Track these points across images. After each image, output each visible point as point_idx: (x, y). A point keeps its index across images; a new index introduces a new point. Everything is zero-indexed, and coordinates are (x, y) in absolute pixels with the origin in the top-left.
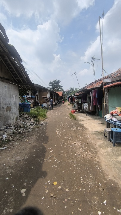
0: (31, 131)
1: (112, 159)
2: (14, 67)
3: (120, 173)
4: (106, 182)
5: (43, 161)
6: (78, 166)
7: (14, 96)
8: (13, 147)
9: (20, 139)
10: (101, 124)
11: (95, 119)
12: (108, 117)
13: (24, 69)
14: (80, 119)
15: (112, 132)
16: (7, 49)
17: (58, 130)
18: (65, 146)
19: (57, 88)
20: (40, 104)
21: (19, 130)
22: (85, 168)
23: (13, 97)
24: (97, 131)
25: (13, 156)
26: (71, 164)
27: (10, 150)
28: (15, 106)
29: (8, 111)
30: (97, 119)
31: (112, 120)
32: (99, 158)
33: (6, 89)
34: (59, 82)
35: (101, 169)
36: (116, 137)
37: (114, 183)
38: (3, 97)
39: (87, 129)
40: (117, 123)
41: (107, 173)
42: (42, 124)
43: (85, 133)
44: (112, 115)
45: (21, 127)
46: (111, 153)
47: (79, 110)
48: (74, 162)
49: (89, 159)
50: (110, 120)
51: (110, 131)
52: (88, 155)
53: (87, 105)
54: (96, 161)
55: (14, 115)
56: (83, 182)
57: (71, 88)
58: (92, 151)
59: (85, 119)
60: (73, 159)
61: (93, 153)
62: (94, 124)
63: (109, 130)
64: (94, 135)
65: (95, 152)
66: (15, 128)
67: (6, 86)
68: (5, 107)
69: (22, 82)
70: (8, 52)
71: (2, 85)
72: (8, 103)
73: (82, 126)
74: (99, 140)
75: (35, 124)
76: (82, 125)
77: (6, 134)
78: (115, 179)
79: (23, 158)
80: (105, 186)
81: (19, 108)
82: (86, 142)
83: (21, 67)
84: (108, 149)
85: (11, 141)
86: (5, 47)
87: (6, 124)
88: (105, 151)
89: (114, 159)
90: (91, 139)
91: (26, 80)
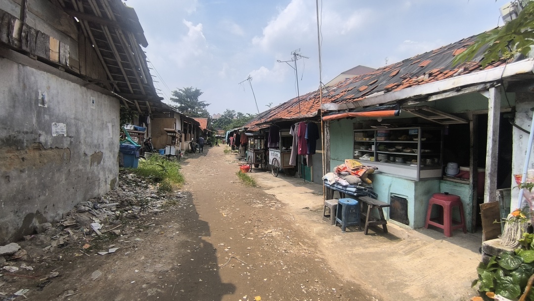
0: (160, 212)
1: (345, 253)
2: (120, 55)
3: (360, 271)
4: (342, 285)
5: (218, 268)
6: (289, 269)
7: (110, 125)
8: (134, 247)
9: (142, 230)
10: (312, 195)
11: (297, 183)
12: (331, 177)
13: (145, 62)
14: (266, 184)
15: (340, 206)
16: (113, 12)
17: (223, 209)
18: (252, 239)
19: (193, 108)
20: (155, 149)
21: (130, 212)
22: (303, 270)
23: (107, 127)
24: (307, 208)
25: (143, 264)
26: (276, 266)
27: (129, 253)
28: (110, 151)
29: (96, 164)
30: (300, 184)
31: (338, 184)
32: (322, 253)
33: (94, 108)
34: (197, 93)
35: (330, 269)
36: (347, 215)
37: (354, 285)
38: (86, 127)
39: (284, 204)
40: (348, 189)
41: (341, 274)
42: (179, 197)
43: (283, 213)
44: (339, 173)
45: (131, 204)
46: (342, 243)
47: (257, 166)
48: (279, 263)
49: (304, 256)
50: (334, 184)
51: (336, 206)
52: (302, 251)
53: (279, 155)
54: (318, 258)
55: (107, 173)
56: (306, 291)
57: (229, 112)
58: (307, 243)
59: (275, 184)
60: (277, 259)
61: (309, 247)
62: (297, 195)
63: (333, 202)
64: (304, 216)
65: (313, 244)
66: (118, 207)
67: (94, 99)
68: (90, 153)
69: (132, 92)
70: (114, 19)
71: (85, 97)
72: (95, 142)
73: (272, 199)
74: (315, 225)
75: (164, 197)
76: (272, 197)
77: (97, 221)
78: (354, 280)
79: (171, 267)
80: (342, 290)
81: (119, 156)
82: (291, 228)
83: (141, 57)
84: (335, 237)
85: (118, 236)
86: (109, 7)
87: (89, 197)
88: (330, 241)
89: (349, 252)
90: (299, 222)
91: (144, 87)
